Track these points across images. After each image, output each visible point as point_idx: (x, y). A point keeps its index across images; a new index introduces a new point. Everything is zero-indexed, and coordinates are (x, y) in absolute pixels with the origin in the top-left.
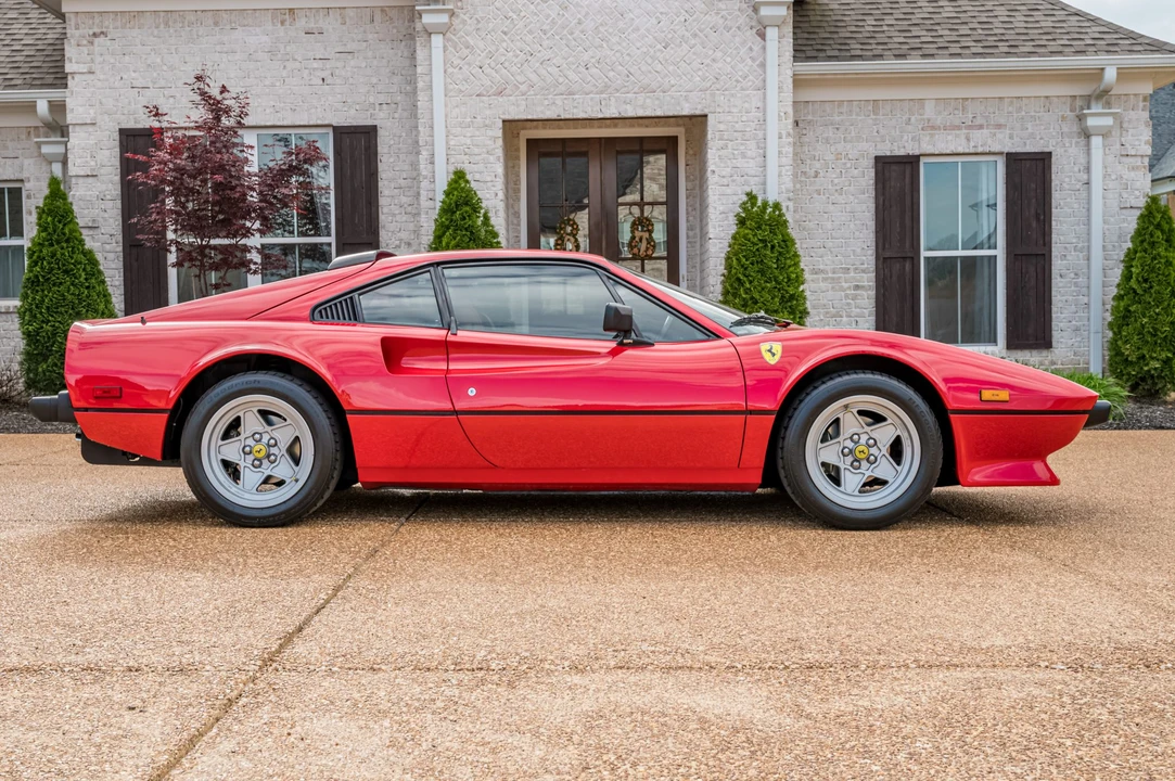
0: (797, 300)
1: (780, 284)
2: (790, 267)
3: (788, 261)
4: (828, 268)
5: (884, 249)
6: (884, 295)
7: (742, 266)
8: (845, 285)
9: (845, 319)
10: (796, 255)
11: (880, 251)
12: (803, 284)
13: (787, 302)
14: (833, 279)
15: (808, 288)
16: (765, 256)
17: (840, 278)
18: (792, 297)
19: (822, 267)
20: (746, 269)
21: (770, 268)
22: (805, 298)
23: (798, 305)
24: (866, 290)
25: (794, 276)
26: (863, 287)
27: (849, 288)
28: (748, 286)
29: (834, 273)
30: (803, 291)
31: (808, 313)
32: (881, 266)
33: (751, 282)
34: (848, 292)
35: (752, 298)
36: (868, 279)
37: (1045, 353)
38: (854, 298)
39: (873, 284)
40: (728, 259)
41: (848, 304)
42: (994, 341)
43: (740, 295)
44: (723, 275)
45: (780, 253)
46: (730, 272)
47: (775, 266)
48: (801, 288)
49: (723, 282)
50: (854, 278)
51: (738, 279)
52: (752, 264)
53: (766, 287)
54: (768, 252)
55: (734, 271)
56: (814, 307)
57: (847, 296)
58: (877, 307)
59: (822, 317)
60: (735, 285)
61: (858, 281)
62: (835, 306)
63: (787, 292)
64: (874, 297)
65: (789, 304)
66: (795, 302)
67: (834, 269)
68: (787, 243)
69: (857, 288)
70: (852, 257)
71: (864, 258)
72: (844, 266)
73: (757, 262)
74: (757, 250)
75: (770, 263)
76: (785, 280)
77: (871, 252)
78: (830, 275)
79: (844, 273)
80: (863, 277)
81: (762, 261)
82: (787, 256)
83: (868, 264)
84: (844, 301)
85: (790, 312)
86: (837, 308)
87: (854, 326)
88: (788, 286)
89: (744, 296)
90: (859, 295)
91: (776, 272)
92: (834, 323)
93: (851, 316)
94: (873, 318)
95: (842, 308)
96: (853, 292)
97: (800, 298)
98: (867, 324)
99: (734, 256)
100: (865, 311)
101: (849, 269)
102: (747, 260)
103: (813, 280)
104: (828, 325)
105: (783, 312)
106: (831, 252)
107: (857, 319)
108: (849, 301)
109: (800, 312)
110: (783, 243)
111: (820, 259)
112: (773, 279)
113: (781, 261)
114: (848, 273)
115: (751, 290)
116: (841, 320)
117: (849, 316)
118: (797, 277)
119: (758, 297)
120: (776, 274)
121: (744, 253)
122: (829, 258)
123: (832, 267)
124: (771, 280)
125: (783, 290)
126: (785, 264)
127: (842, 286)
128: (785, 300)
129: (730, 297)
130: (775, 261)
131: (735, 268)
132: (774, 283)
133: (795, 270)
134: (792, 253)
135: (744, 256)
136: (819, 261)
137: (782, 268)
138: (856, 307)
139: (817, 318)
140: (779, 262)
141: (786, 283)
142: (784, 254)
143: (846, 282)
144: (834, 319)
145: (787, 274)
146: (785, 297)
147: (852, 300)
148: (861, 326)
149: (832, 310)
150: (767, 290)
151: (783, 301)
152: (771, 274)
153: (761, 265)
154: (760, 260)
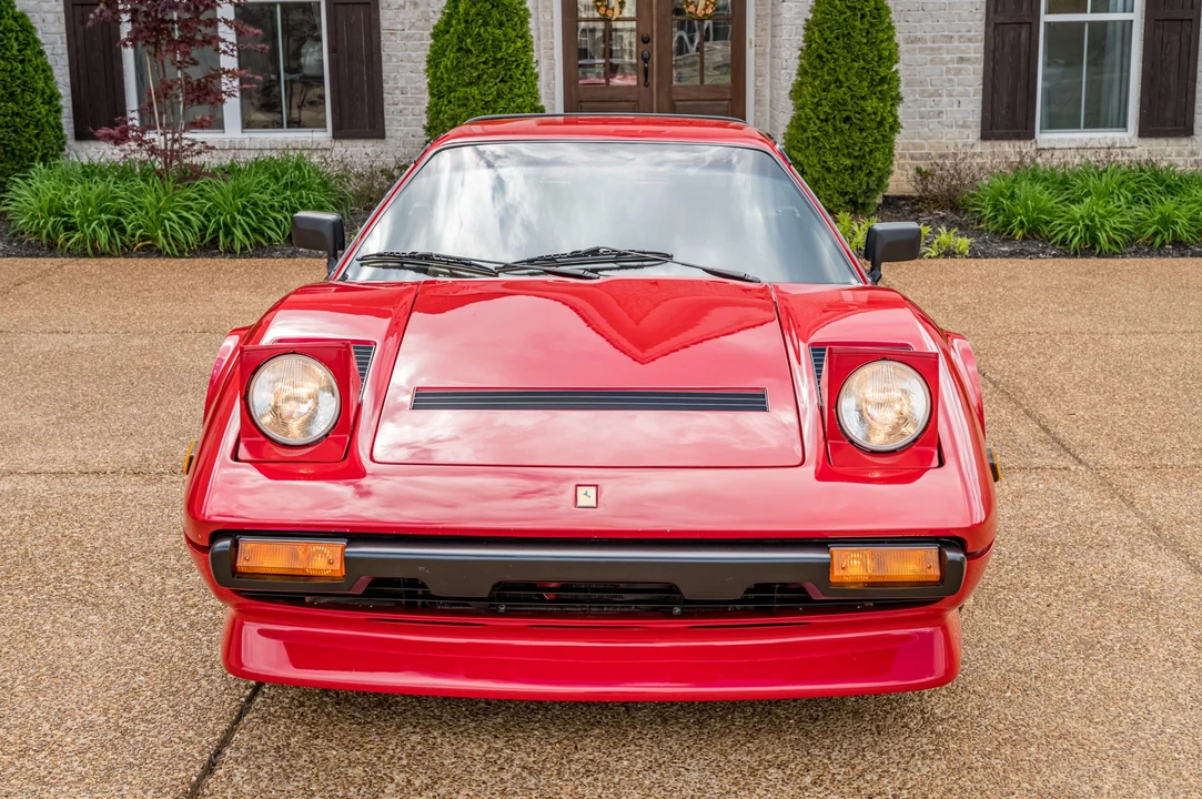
0: (889, 84)
1: (868, 63)
2: (882, 42)
3: (881, 35)
4: (928, 36)
5: (996, 11)
6: (994, 69)
7: (825, 40)
8: (947, 57)
9: (945, 99)
10: (890, 27)
11: (991, 15)
12: (897, 62)
13: (877, 86)
14: (932, 49)
15: (901, 67)
16: (854, 27)
17: (940, 48)
18: (883, 80)
19: (919, 34)
20: (830, 44)
21: (859, 43)
22: (898, 81)
23: (890, 89)
24: (973, 63)
25: (887, 53)
26: (968, 60)
27: (952, 60)
28: (831, 64)
29: (934, 42)
30: (896, 72)
31: (901, 99)
32: (991, 34)
33: (836, 60)
34: (951, 66)
35: (837, 80)
36: (976, 51)
37: (1184, 141)
38: (958, 72)
39: (981, 55)
40: (807, 29)
41: (950, 81)
42: (1125, 126)
43: (821, 76)
44: (801, 50)
45: (872, 25)
46: (809, 47)
47: (865, 40)
48: (894, 68)
49: (800, 58)
50: (958, 47)
51: (820, 57)
52: (837, 38)
53: (852, 67)
54: (858, 23)
55: (814, 46)
56: (908, 85)
57: (948, 71)
58: (984, 84)
59: (917, 97)
60: (817, 63)
61: (963, 52)
62: (934, 82)
63: (878, 74)
64: (982, 72)
65: (879, 88)
66: (886, 86)
67: (934, 37)
68: (880, 11)
69: (961, 60)
70: (957, 22)
71: (971, 23)
72: (946, 33)
73: (843, 35)
74: (845, 20)
75: (859, 37)
76: (876, 59)
77: (981, 16)
78: (929, 45)
79: (946, 42)
80: (969, 47)
81: (849, 33)
82: (880, 28)
83: (976, 31)
84: (945, 77)
85: (880, 99)
86: (935, 85)
87: (956, 107)
88: (879, 66)
89: (826, 77)
90: (963, 69)
91: (866, 49)
92: (933, 104)
93: (952, 96)
94: (979, 98)
95: (942, 85)
96: (956, 66)
97: (890, 80)
98: (972, 105)
99: (817, 25)
100: (970, 89)
101: (952, 37)
102: (831, 33)
103: (908, 51)
104: (925, 106)
105: (872, 99)
106: (932, 16)
107: (960, 99)
108: (951, 77)
109: (892, 99)
110: (875, 12)
111: (918, 25)
112: (861, 57)
113: (872, 34)
114: (951, 42)
115: (835, 72)
116: (940, 101)
117: (950, 95)
118: (890, 54)
119: (843, 80)
120: (865, 51)
121: (829, 24)
122: (929, 23)
123: (932, 34)
124: (859, 59)
125: (873, 70)
126: (877, 38)
127: (943, 59)
128: (875, 83)
129: (808, 78)
130: (865, 34)
131: (816, 42)
132: (862, 62)
133: (888, 45)
134: (886, 25)
135: (828, 28)
136: (916, 27)
137: (873, 43)
138: (959, 85)
139: (911, 98)
140: (870, 36)
141: (877, 62)
142: (876, 26)
143: (948, 53)
144: (932, 99)
145: (878, 50)
146: (874, 80)
147: (955, 75)
148: (963, 108)
149: (929, 87)
150: (853, 71)
151: (873, 85)
152: (859, 51)
153: (848, 39)
154: (846, 33)
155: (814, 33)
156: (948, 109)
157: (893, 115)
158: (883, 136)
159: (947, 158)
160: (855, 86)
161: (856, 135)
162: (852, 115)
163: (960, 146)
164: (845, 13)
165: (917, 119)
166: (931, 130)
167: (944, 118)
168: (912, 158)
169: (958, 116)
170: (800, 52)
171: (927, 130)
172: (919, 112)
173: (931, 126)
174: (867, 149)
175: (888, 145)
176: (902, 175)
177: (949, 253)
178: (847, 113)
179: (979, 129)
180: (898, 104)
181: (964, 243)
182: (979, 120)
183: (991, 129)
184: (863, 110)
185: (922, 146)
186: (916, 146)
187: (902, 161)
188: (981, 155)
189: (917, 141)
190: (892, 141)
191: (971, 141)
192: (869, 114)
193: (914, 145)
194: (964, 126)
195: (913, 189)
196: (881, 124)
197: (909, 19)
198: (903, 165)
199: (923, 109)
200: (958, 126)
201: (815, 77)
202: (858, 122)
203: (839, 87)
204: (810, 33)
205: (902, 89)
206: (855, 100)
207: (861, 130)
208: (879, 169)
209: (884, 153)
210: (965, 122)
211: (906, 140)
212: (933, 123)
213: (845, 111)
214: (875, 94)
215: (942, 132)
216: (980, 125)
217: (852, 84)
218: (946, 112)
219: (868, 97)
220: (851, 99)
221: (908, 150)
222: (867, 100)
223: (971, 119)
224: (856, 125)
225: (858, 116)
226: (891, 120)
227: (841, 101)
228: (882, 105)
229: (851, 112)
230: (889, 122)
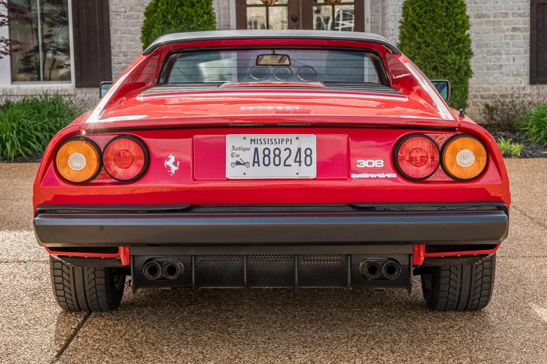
0: (463, 43)
1: (448, 29)
2: (457, 15)
3: (456, 10)
4: (491, 13)
6: (537, 35)
7: (417, 14)
8: (505, 27)
9: (504, 56)
10: (463, 5)
12: (468, 29)
13: (455, 45)
14: (494, 22)
15: (471, 33)
16: (436, 6)
17: (500, 21)
18: (459, 40)
19: (484, 12)
20: (420, 17)
21: (441, 16)
22: (470, 41)
23: (464, 47)
24: (523, 32)
25: (461, 22)
26: (519, 29)
27: (508, 30)
28: (421, 31)
29: (495, 17)
30: (468, 35)
31: (472, 54)
32: (535, 11)
33: (424, 28)
34: (507, 33)
35: (425, 42)
36: (524, 23)
38: (513, 38)
39: (528, 26)
40: (405, 7)
41: (507, 44)
43: (415, 39)
44: (401, 22)
45: (449, 4)
46: (406, 19)
47: (445, 14)
48: (467, 32)
49: (400, 28)
50: (511, 21)
51: (414, 26)
52: (426, 13)
53: (437, 32)
54: (439, 3)
55: (410, 18)
56: (478, 47)
57: (506, 37)
58: (531, 45)
59: (485, 55)
60: (411, 30)
61: (515, 24)
62: (496, 45)
63: (455, 37)
64: (529, 37)
65: (456, 47)
66: (461, 45)
67: (495, 13)
69: (514, 29)
70: (511, 3)
71: (521, 4)
72: (503, 11)
73: (430, 11)
75: (441, 12)
76: (453, 26)
78: (492, 19)
79: (504, 17)
80: (519, 20)
81: (434, 10)
82: (455, 5)
83: (524, 9)
84: (503, 41)
85: (457, 54)
86: (497, 47)
87: (511, 62)
88: (456, 31)
89: (418, 40)
90: (516, 36)
91: (446, 20)
92: (495, 60)
93: (509, 54)
94: (528, 55)
95: (501, 47)
96: (511, 33)
97: (466, 41)
98: (523, 61)
99: (410, 5)
100: (521, 49)
101: (507, 14)
102: (421, 9)
103: (477, 24)
104: (490, 61)
105: (451, 54)
107: (515, 56)
108: (508, 41)
109: (466, 54)
111: (483, 5)
112: (443, 25)
113: (450, 9)
114: (507, 17)
115: (424, 36)
116: (501, 58)
117: (507, 54)
118: (463, 23)
119: (430, 41)
120: (445, 21)
121: (419, 3)
122: (492, 4)
123: (494, 12)
124: (441, 27)
125: (452, 34)
126: (453, 12)
127: (502, 28)
128: (453, 43)
129: (407, 41)
130: (445, 10)
131: (411, 16)
132: (443, 29)
133: (461, 17)
134: (460, 3)
135: (419, 6)
136: (482, 7)
137: (451, 16)
138: (513, 47)
139: (480, 56)
140: (448, 11)
141: (454, 29)
142: (453, 4)
143: (505, 25)
144: (495, 56)
145: (455, 20)
146: (453, 41)
147: (510, 40)
148: (517, 62)
149: (493, 48)
150: (437, 35)
151: (451, 44)
152: (441, 21)
153: (433, 13)
154: (432, 9)
155: (409, 10)
156: (506, 63)
157: (466, 65)
158: (460, 79)
159: (507, 98)
160: (438, 45)
162: (438, 65)
163: (515, 89)
165: (485, 71)
166: (495, 78)
167: (504, 70)
168: (482, 97)
169: (514, 68)
170: (400, 24)
171: (492, 78)
172: (486, 65)
173: (495, 75)
175: (464, 85)
176: (475, 109)
177: (507, 155)
178: (434, 64)
179: (529, 77)
180: (470, 58)
181: (517, 148)
182: (528, 71)
183: (537, 77)
184: (446, 61)
185: (489, 90)
186: (484, 90)
187: (475, 100)
188: (530, 95)
189: (485, 86)
190: (467, 84)
191: (522, 85)
192: (450, 64)
193: (483, 88)
194: (518, 75)
195: (484, 120)
196: (458, 71)
197: (477, 1)
198: (476, 102)
199: (489, 63)
200: (513, 75)
201: (411, 39)
202: (442, 70)
203: (429, 45)
204: (406, 9)
205: (473, 47)
206: (440, 55)
207: (445, 75)
209: (461, 91)
210: (518, 72)
211: (477, 84)
212: (496, 73)
213: (433, 62)
214: (454, 50)
215: (502, 80)
216: (529, 74)
217: (436, 44)
218: (505, 65)
219: (448, 52)
220: (437, 54)
221: (479, 92)
222: (448, 54)
223: (522, 70)
224: (441, 71)
225: (442, 65)
226: (465, 68)
227: (429, 56)
228: (458, 58)
229: (437, 62)
230: (464, 70)
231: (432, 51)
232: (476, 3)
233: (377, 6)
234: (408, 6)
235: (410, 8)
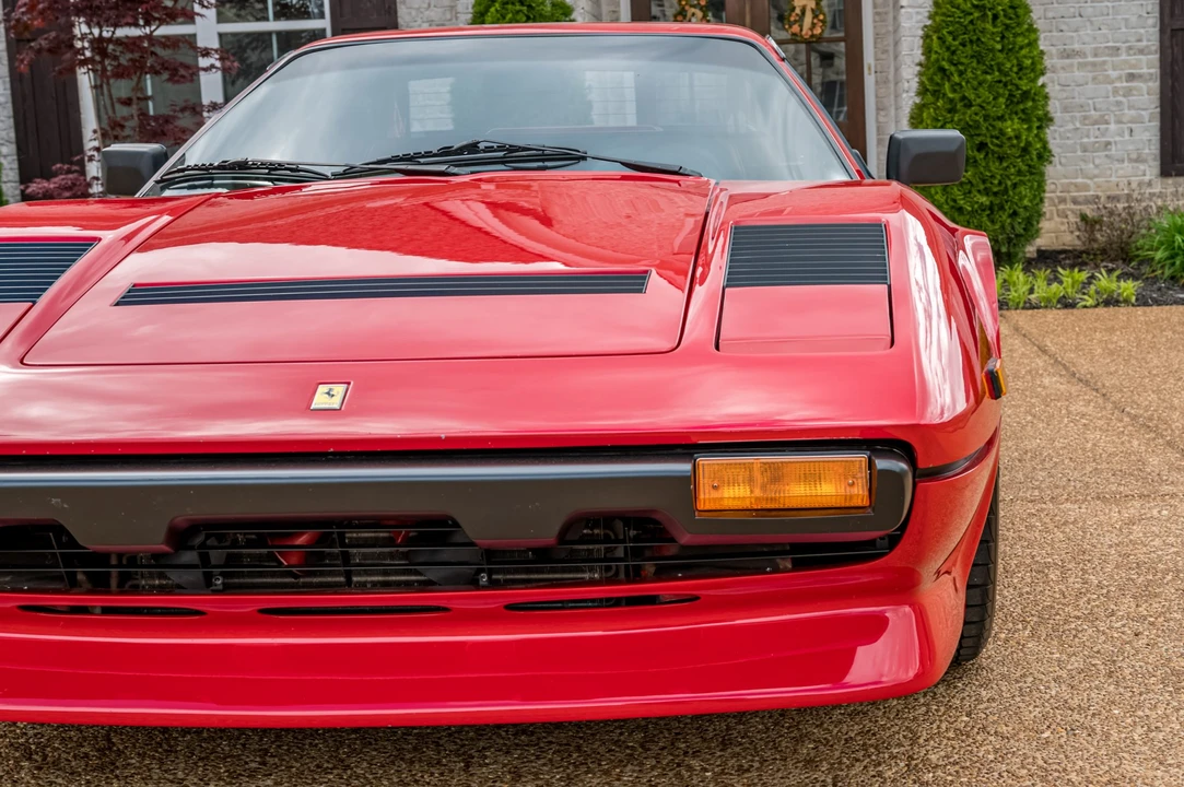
0: (1034, 100)
1: (1006, 75)
2: (1021, 48)
3: (1020, 39)
4: (1088, 48)
5: (1172, 14)
6: (1173, 88)
7: (948, 49)
8: (1113, 74)
9: (1113, 127)
10: (1032, 30)
11: (1167, 20)
12: (1043, 74)
13: (1018, 103)
14: (1094, 64)
15: (1051, 83)
16: (983, 31)
17: (1104, 62)
18: (1026, 95)
19: (1077, 46)
20: (954, 53)
21: (992, 50)
22: (1046, 97)
23: (1035, 108)
24: (1146, 81)
25: (1028, 62)
26: (1140, 76)
27: (1120, 78)
28: (956, 78)
29: (1096, 55)
30: (1043, 86)
31: (1051, 120)
32: (1167, 43)
33: (961, 73)
34: (1118, 85)
35: (964, 98)
36: (1149, 64)
38: (1128, 92)
39: (1156, 71)
40: (926, 37)
41: (1119, 103)
43: (944, 95)
44: (920, 64)
46: (928, 58)
47: (999, 47)
48: (1040, 81)
49: (920, 74)
50: (1126, 61)
51: (942, 70)
52: (963, 45)
53: (985, 81)
54: (989, 26)
55: (934, 56)
56: (1066, 109)
57: (1116, 91)
58: (1162, 106)
59: (1078, 125)
60: (937, 79)
61: (1134, 67)
62: (1098, 106)
63: (1018, 88)
64: (1158, 91)
65: (1021, 106)
66: (1030, 104)
67: (1096, 49)
68: (1018, 11)
69: (1131, 77)
70: (1124, 30)
71: (1142, 31)
72: (1111, 44)
73: (971, 41)
74: (971, 22)
75: (992, 42)
76: (1015, 69)
77: (1153, 21)
78: (1090, 59)
79: (1111, 55)
80: (1140, 60)
81: (978, 39)
82: (1018, 30)
83: (1149, 40)
84: (1111, 99)
85: (1023, 120)
86: (1100, 110)
87: (1127, 137)
88: (1020, 78)
89: (951, 95)
90: (1135, 88)
91: (1001, 57)
92: (1097, 133)
93: (1121, 122)
94: (1156, 124)
95: (1108, 109)
96: (1125, 84)
97: (1039, 97)
98: (1147, 134)
99: (935, 32)
100: (1143, 113)
101: (1118, 49)
102: (954, 39)
103: (1063, 68)
104: (1088, 136)
105: (1012, 120)
106: (1091, 23)
107: (1133, 126)
108: (1119, 98)
109: (1039, 119)
110: (1010, 11)
111: (1074, 34)
112: (995, 68)
113: (1008, 38)
114: (1117, 55)
115: (961, 87)
116: (1107, 129)
117: (1119, 122)
118: (1033, 63)
119: (972, 97)
120: (1000, 60)
121: (951, 28)
122: (1089, 32)
123: (1093, 46)
124: (993, 70)
125: (1012, 84)
126: (1014, 43)
127: (1108, 76)
128: (1015, 100)
129: (929, 98)
130: (998, 39)
131: (936, 52)
132: (997, 73)
133: (1030, 52)
134: (1026, 26)
135: (950, 33)
136: (1072, 37)
137: (1010, 50)
138: (1130, 108)
139: (1070, 126)
140: (1006, 41)
141: (1017, 73)
142: (1013, 28)
143: (1114, 70)
144: (1096, 127)
145: (1017, 59)
146: (1014, 96)
147: (1124, 96)
148: (1137, 137)
149: (1093, 112)
150: (986, 86)
151: (1012, 102)
152: (992, 60)
153: (978, 46)
154: (975, 38)
155: (932, 40)
156: (1117, 139)
157: (1041, 140)
158: (1030, 166)
159: (1118, 201)
160: (989, 103)
161: (994, 166)
162: (988, 140)
163: (1134, 186)
164: (971, 14)
165: (1079, 153)
166: (1097, 166)
167: (1113, 151)
168: (1075, 201)
169: (1131, 147)
170: (918, 68)
171: (1091, 166)
172: (1081, 144)
173: (1097, 161)
174: (1009, 183)
175: (1037, 178)
176: (1062, 223)
177: (1111, 301)
178: (980, 139)
179: (1158, 163)
180: (1047, 126)
181: (1129, 288)
182: (1157, 152)
183: (1173, 162)
184: (1002, 132)
185: (1086, 188)
186: (1078, 187)
187: (1061, 207)
188: (1161, 195)
189: (1080, 180)
190: (1042, 174)
191: (1147, 178)
192: (1010, 139)
193: (1076, 185)
194: (1139, 160)
195: (1077, 242)
196: (1025, 150)
197: (1063, 27)
198: (1064, 211)
199: (1085, 140)
200: (1130, 160)
201: (937, 94)
202: (996, 149)
203: (969, 105)
204: (928, 41)
205: (1054, 107)
206: (991, 121)
207: (1001, 159)
208: (1025, 208)
209: (1031, 188)
210: (1139, 156)
211: (1066, 177)
212: (1099, 157)
213: (979, 135)
214: (1016, 113)
215: (1111, 169)
216: (1158, 158)
217: (983, 102)
218: (1115, 142)
219: (1007, 117)
220: (985, 120)
221: (1069, 192)
222: (1005, 120)
223: (1147, 151)
224: (993, 152)
225: (995, 141)
226: (1038, 146)
227: (971, 123)
228: (1025, 126)
229: (986, 136)
230: (1037, 149)
231: (976, 114)
232: (1062, 31)
233: (886, 43)
234: (931, 33)
235: (934, 37)
